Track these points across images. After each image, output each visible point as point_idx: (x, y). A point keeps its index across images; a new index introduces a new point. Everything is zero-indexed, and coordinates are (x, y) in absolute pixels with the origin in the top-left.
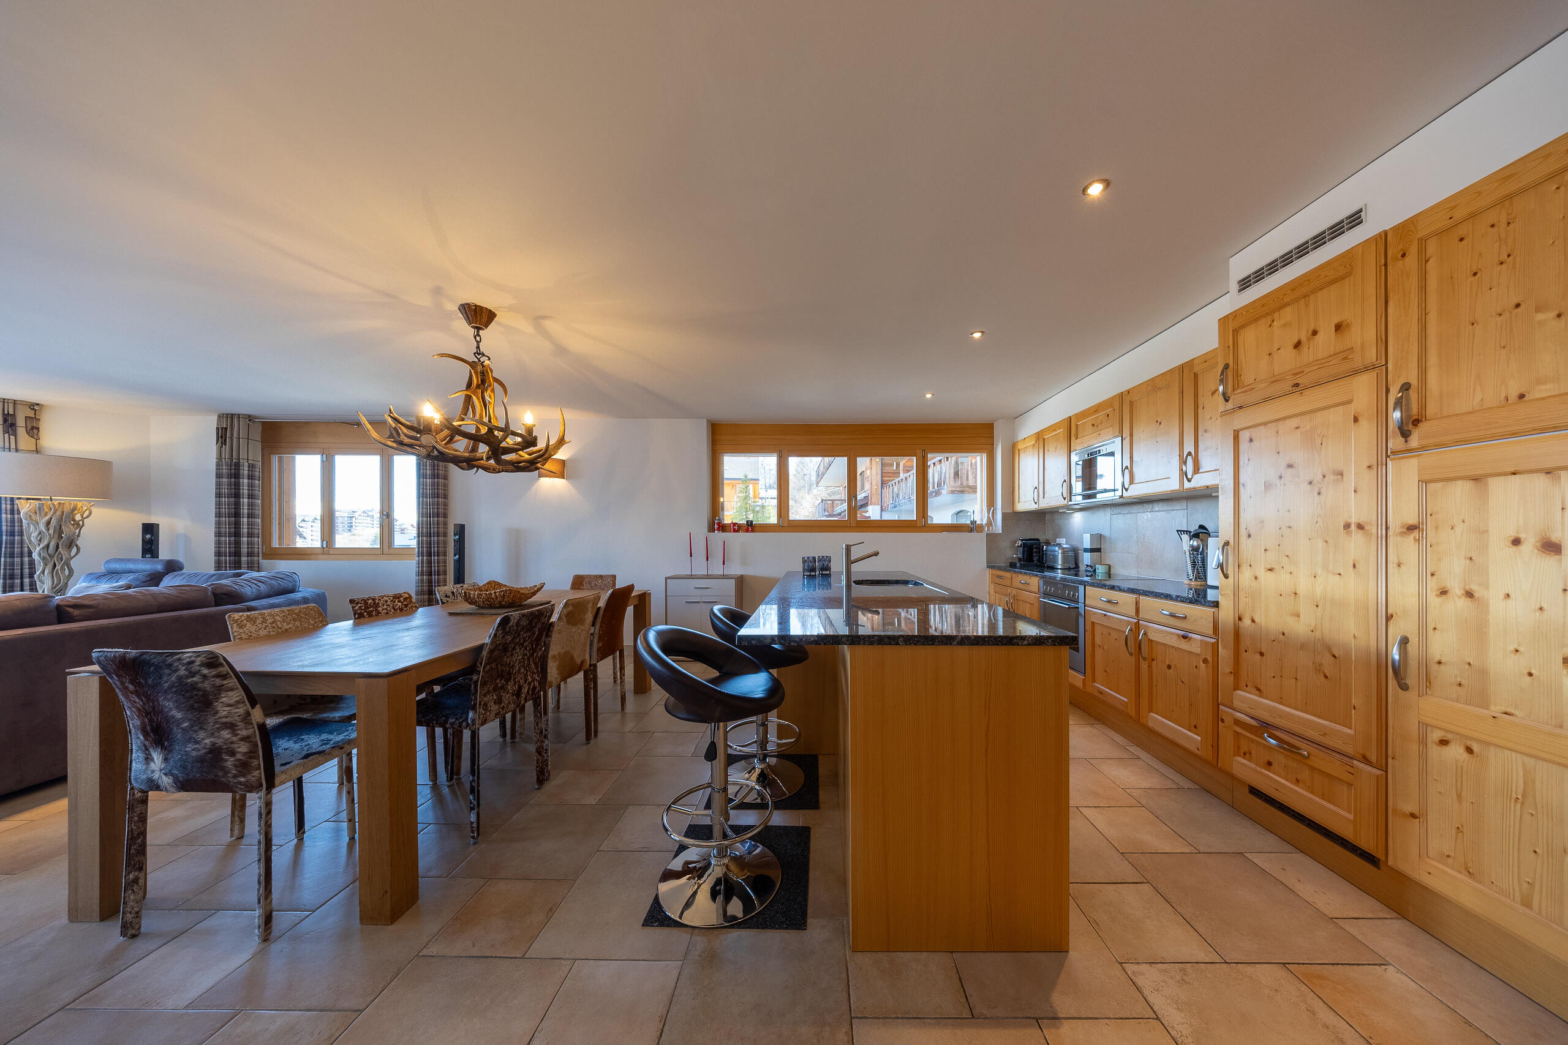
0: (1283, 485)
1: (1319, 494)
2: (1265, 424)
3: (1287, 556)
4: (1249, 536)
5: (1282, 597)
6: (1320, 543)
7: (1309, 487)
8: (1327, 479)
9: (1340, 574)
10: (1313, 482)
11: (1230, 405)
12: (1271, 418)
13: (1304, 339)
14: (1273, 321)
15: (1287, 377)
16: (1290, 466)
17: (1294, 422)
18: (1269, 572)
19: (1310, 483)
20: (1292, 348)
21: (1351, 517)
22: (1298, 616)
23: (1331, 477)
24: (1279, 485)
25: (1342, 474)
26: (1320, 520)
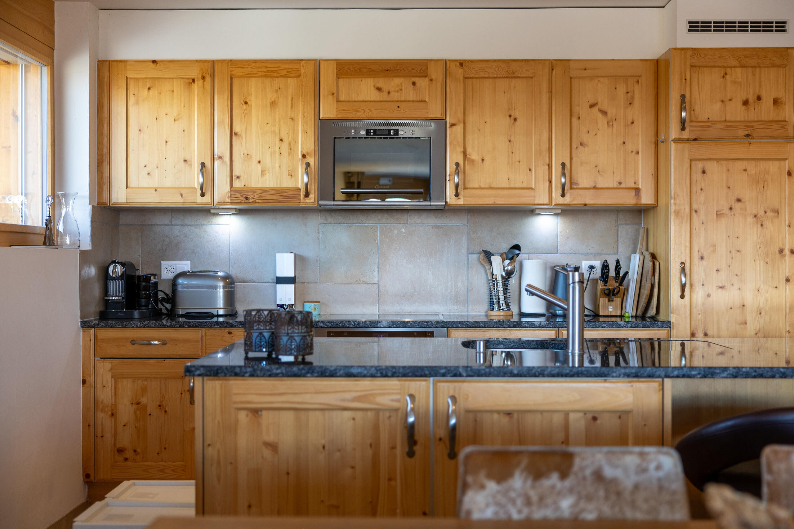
0: (732, 216)
1: (762, 225)
2: (718, 161)
3: (737, 275)
4: (702, 258)
5: (732, 309)
6: (762, 263)
7: (754, 220)
8: (767, 214)
9: (776, 287)
10: (758, 216)
11: (686, 134)
12: (726, 157)
13: (751, 101)
14: (726, 74)
15: (739, 127)
16: (739, 200)
17: (742, 165)
18: (720, 290)
19: (755, 216)
20: (741, 104)
21: (784, 244)
22: (746, 324)
23: (770, 214)
24: (729, 215)
25: (777, 212)
26: (762, 246)
